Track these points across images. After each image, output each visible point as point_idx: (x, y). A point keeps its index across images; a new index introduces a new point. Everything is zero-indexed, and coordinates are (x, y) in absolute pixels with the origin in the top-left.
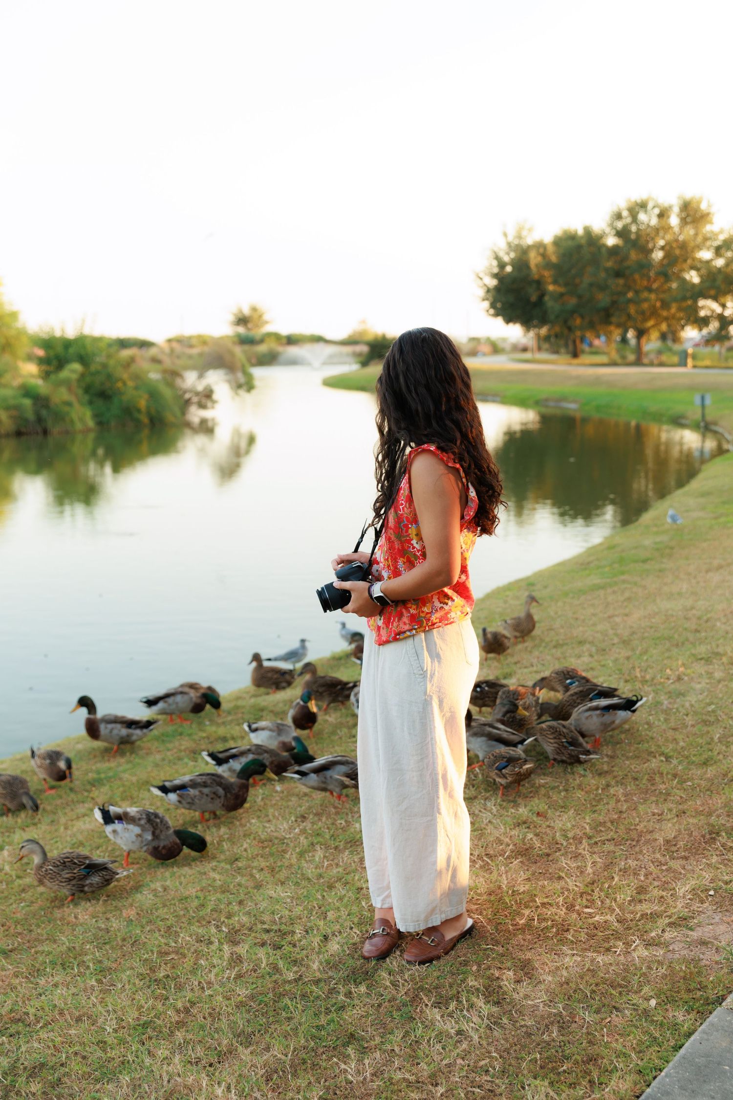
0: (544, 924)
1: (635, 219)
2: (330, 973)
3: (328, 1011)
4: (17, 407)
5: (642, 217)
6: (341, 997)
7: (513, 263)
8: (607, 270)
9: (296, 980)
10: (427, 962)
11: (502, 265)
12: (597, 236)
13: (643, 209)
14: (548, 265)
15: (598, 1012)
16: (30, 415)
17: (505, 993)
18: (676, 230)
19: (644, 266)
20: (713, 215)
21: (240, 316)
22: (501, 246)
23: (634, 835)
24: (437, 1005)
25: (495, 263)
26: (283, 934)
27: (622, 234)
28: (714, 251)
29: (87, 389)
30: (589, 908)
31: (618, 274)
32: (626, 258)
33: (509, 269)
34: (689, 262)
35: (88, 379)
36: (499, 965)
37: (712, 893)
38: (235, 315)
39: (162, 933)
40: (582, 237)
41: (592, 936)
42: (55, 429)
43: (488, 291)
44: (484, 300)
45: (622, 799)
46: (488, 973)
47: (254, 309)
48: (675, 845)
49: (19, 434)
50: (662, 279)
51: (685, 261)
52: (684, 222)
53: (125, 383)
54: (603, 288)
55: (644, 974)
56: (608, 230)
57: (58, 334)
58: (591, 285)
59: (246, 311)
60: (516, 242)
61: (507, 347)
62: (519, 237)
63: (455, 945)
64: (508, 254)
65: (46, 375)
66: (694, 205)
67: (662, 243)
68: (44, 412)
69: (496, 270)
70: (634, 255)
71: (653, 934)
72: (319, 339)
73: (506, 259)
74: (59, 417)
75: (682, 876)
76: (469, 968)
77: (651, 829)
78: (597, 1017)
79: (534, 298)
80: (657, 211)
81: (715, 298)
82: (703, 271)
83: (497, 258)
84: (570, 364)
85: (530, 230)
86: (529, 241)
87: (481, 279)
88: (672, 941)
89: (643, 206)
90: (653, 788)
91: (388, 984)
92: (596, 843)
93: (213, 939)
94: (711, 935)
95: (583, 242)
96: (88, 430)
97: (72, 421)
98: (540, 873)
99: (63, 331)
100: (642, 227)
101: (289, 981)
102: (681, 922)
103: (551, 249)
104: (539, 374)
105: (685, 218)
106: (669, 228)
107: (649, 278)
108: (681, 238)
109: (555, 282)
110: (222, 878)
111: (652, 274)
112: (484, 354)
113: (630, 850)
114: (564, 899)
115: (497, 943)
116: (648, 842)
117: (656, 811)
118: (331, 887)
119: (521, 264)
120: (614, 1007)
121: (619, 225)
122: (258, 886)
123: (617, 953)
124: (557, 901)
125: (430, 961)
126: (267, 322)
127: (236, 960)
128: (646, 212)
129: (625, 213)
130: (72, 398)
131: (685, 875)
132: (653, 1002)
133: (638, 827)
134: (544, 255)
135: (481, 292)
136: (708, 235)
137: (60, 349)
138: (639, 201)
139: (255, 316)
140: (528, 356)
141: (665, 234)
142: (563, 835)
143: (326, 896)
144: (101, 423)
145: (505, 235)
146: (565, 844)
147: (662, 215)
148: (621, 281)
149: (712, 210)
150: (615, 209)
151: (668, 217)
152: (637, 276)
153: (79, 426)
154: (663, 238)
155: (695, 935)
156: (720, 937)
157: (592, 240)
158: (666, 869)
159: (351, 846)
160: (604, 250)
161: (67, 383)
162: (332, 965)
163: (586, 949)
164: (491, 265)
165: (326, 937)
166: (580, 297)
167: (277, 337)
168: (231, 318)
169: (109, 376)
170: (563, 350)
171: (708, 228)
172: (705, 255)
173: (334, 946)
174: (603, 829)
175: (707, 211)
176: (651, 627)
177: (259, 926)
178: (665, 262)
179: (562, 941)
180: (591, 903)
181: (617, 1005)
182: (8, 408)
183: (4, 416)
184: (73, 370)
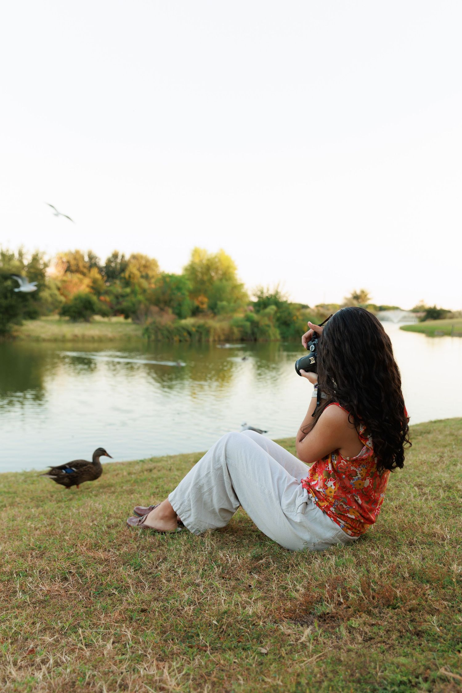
4: (242, 326)
16: (249, 331)
21: (355, 295)
29: (278, 319)
35: (278, 315)
38: (352, 294)
42: (261, 339)
47: (363, 292)
49: (242, 339)
53: (297, 318)
59: (358, 292)
65: (257, 311)
68: (256, 330)
72: (397, 309)
74: (263, 332)
96: (277, 340)
97: (269, 336)
126: (369, 299)
130: (271, 324)
139: (363, 296)
144: (284, 338)
153: (272, 338)
161: (268, 315)
167: (374, 307)
168: (350, 296)
169: (290, 314)
182: (238, 326)
183: (236, 330)
184: (272, 309)
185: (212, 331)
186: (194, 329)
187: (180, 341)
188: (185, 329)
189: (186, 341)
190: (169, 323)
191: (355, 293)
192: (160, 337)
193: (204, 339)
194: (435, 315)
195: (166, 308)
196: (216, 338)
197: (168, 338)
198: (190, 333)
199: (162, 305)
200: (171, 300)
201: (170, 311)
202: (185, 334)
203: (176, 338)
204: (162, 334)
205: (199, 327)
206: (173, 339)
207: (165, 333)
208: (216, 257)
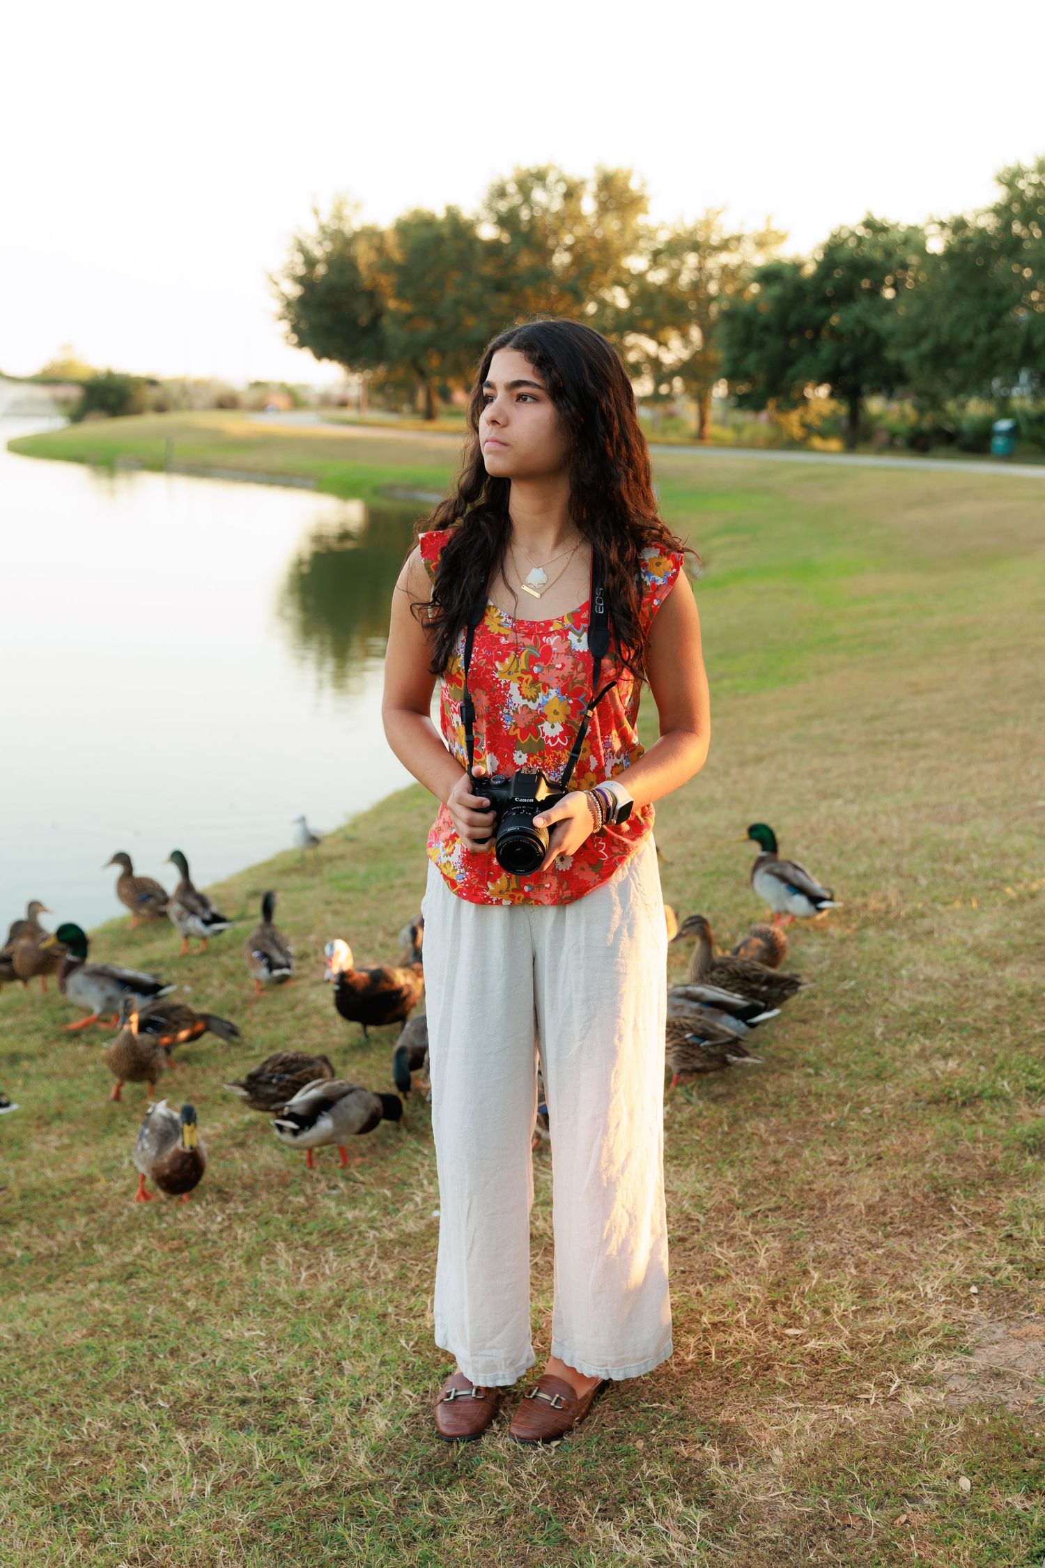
0: (731, 1360)
1: (527, 198)
2: (388, 1471)
3: (411, 1542)
5: (538, 195)
6: (425, 1513)
7: (331, 261)
8: (483, 280)
9: (329, 1488)
10: (555, 1438)
11: (310, 263)
12: (466, 222)
13: (541, 183)
14: (387, 266)
15: (879, 1506)
17: (713, 1485)
18: (592, 221)
19: (541, 275)
20: (648, 199)
22: (310, 231)
23: (813, 1200)
24: (605, 1515)
25: (299, 258)
26: (276, 1406)
27: (507, 221)
28: (650, 257)
30: (790, 1327)
31: (500, 287)
32: (511, 262)
33: (321, 270)
34: (612, 274)
36: (682, 1436)
37: (974, 1289)
39: (45, 1416)
40: (442, 224)
41: (816, 1376)
43: (289, 304)
44: (280, 319)
45: (772, 1139)
46: (670, 1451)
48: (884, 1213)
50: (569, 298)
51: (606, 271)
52: (604, 208)
54: (477, 308)
55: (931, 1435)
56: (484, 214)
58: (458, 303)
60: (333, 226)
61: (313, 400)
62: (339, 216)
63: (591, 1406)
64: (320, 243)
66: (620, 183)
67: (568, 239)
69: (301, 270)
70: (525, 260)
71: (916, 1366)
73: (318, 252)
75: (915, 1264)
76: (631, 1444)
77: (836, 1188)
78: (884, 1514)
79: (364, 320)
80: (562, 188)
81: (652, 335)
82: (634, 289)
83: (302, 250)
84: (422, 430)
85: (357, 206)
86: (355, 224)
87: (276, 283)
88: (947, 1375)
89: (540, 177)
90: (812, 1120)
91: (505, 1483)
92: (754, 1216)
93: (144, 1422)
94: (1003, 1362)
95: (446, 231)
98: (683, 1272)
100: (538, 213)
101: (315, 1490)
102: (949, 1343)
103: (391, 241)
104: (376, 446)
105: (605, 203)
106: (578, 218)
107: (548, 296)
108: (599, 234)
109: (399, 295)
110: (120, 1308)
111: (554, 291)
112: (278, 410)
113: (813, 1224)
114: (748, 1314)
115: (661, 1397)
116: (837, 1209)
117: (834, 1158)
118: (331, 1317)
119: (342, 262)
120: (905, 1495)
121: (503, 206)
122: (196, 1319)
123: (872, 1402)
124: (735, 1318)
125: (558, 1435)
127: (204, 1458)
128: (544, 186)
129: (512, 188)
131: (920, 1262)
132: (965, 1483)
133: (814, 1186)
134: (380, 250)
135: (277, 307)
136: (642, 232)
138: (534, 171)
140: (350, 414)
141: (573, 226)
142: (696, 1205)
143: (329, 1333)
145: (316, 212)
146: (702, 1219)
147: (571, 194)
148: (505, 299)
149: (648, 192)
150: (496, 181)
151: (579, 199)
152: (529, 291)
154: (571, 232)
155: (979, 1361)
156: (1018, 1363)
157: (459, 230)
158: (884, 1253)
159: (333, 1241)
160: (478, 247)
162: (387, 1454)
163: (814, 1399)
164: (292, 261)
165: (356, 1406)
166: (439, 321)
170: (406, 408)
171: (640, 220)
172: (636, 263)
173: (379, 1422)
174: (755, 1192)
175: (640, 194)
176: (693, 856)
177: (225, 1394)
178: (573, 272)
179: (772, 1387)
180: (794, 1320)
181: (910, 1492)
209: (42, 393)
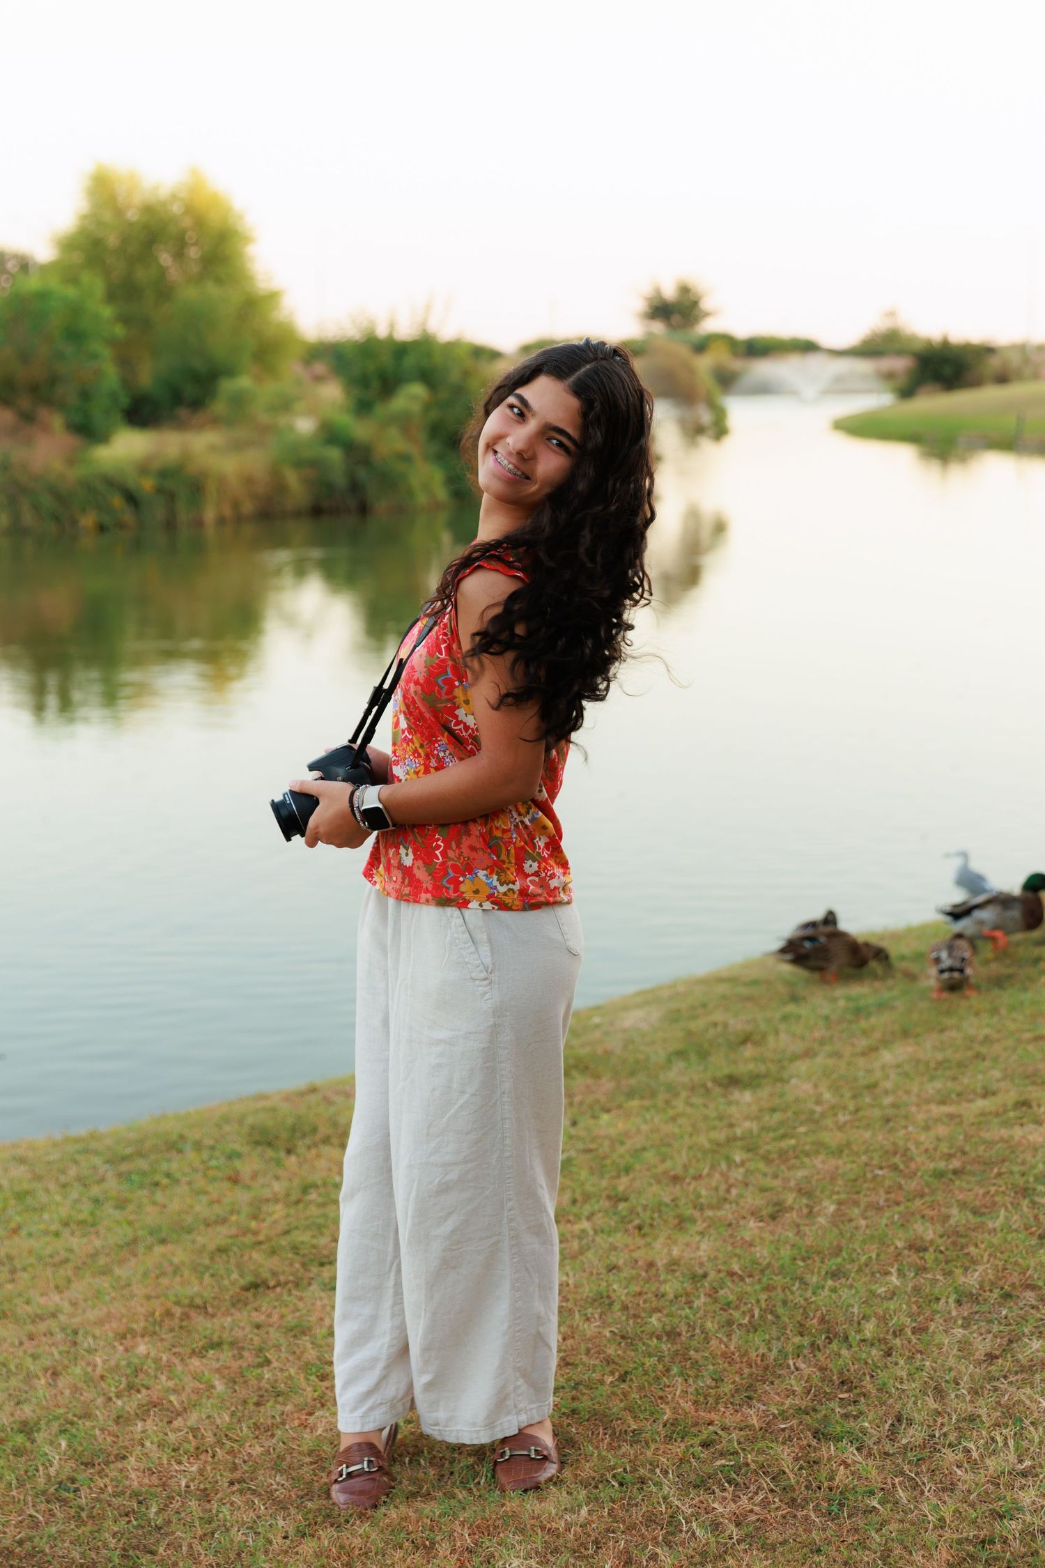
4: (314, 464)
16: (339, 477)
21: (657, 300)
29: (435, 432)
35: (435, 414)
38: (647, 299)
42: (381, 505)
47: (685, 290)
49: (317, 511)
57: (382, 332)
59: (669, 292)
65: (363, 407)
68: (362, 474)
72: (807, 347)
74: (390, 481)
96: (436, 506)
97: (410, 493)
99: (392, 326)
126: (707, 314)
137: (386, 359)
139: (686, 303)
144: (460, 494)
153: (422, 499)
161: (403, 422)
167: (728, 341)
168: (640, 305)
182: (299, 464)
183: (292, 479)
184: (411, 397)
185: (211, 488)
186: (148, 484)
187: (102, 528)
188: (113, 483)
189: (121, 526)
190: (58, 465)
191: (658, 292)
192: (28, 518)
193: (183, 515)
194: (947, 371)
195: (44, 413)
196: (228, 511)
197: (56, 518)
198: (132, 498)
199: (25, 403)
200: (53, 380)
201: (57, 422)
202: (117, 501)
203: (88, 520)
204: (36, 508)
205: (165, 474)
206: (74, 522)
207: (47, 501)
208: (174, 197)
209: (864, 366)
